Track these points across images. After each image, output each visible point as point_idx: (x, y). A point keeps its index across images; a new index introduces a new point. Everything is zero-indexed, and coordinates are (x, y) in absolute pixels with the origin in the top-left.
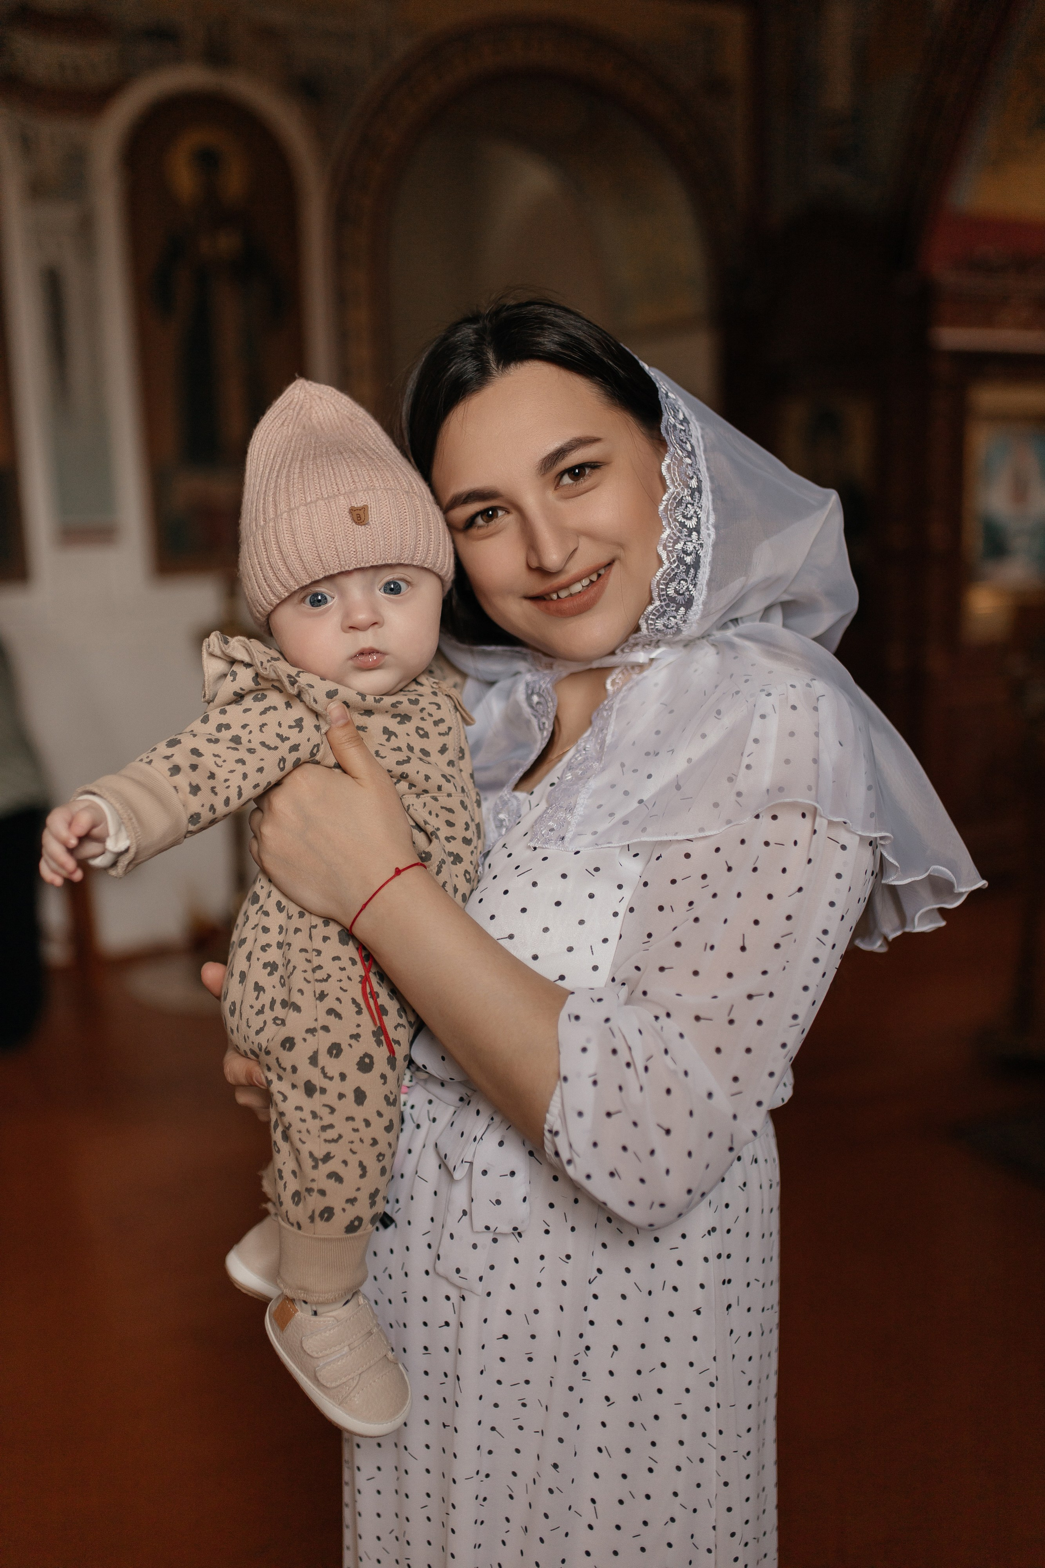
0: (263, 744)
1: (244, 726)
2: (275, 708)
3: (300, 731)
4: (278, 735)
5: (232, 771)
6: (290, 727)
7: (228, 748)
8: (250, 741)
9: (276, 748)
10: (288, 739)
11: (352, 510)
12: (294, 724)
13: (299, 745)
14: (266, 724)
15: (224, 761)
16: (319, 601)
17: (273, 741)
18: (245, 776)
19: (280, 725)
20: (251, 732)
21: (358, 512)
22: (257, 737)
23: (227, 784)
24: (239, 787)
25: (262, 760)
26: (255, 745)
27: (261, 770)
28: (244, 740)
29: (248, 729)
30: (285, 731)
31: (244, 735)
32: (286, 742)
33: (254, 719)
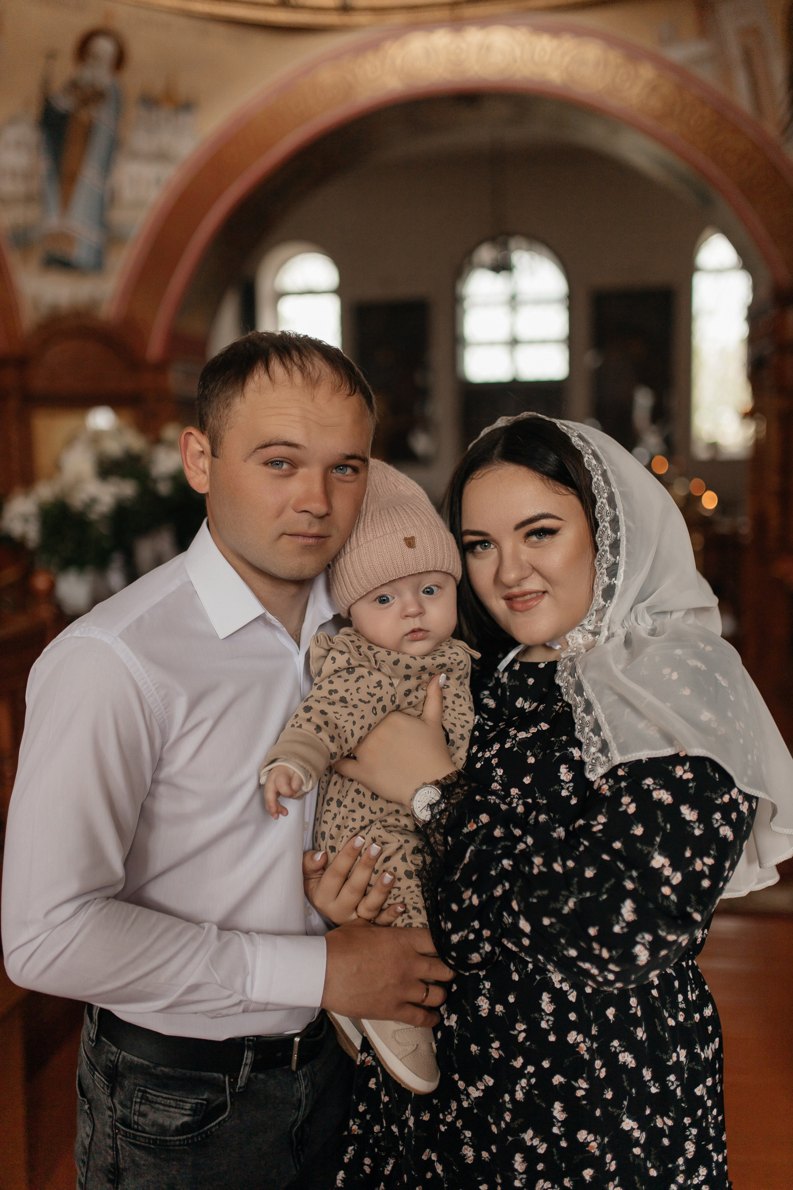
0: (360, 700)
1: (347, 691)
2: (363, 677)
3: (381, 689)
4: (368, 693)
5: (346, 721)
6: (375, 687)
7: (342, 707)
8: (352, 700)
9: (369, 702)
10: (375, 695)
11: (406, 539)
12: (376, 685)
13: (382, 697)
14: (360, 688)
15: (341, 715)
16: (384, 600)
17: (367, 698)
18: (354, 723)
19: (368, 687)
20: (351, 694)
21: (409, 541)
22: (356, 697)
23: (345, 729)
24: (352, 730)
25: (363, 711)
26: (356, 702)
27: (363, 717)
28: (348, 699)
29: (349, 692)
30: (372, 690)
31: (347, 696)
32: (374, 697)
33: (352, 685)
